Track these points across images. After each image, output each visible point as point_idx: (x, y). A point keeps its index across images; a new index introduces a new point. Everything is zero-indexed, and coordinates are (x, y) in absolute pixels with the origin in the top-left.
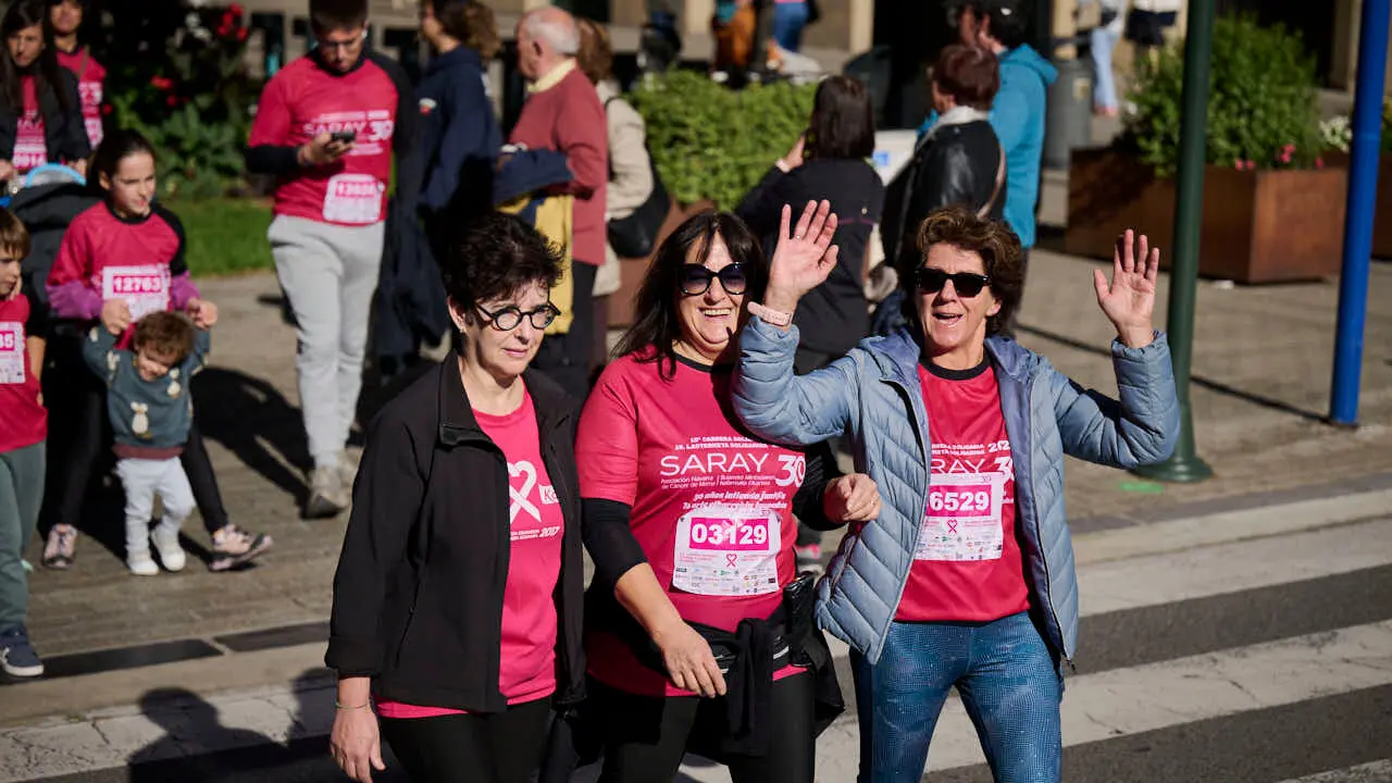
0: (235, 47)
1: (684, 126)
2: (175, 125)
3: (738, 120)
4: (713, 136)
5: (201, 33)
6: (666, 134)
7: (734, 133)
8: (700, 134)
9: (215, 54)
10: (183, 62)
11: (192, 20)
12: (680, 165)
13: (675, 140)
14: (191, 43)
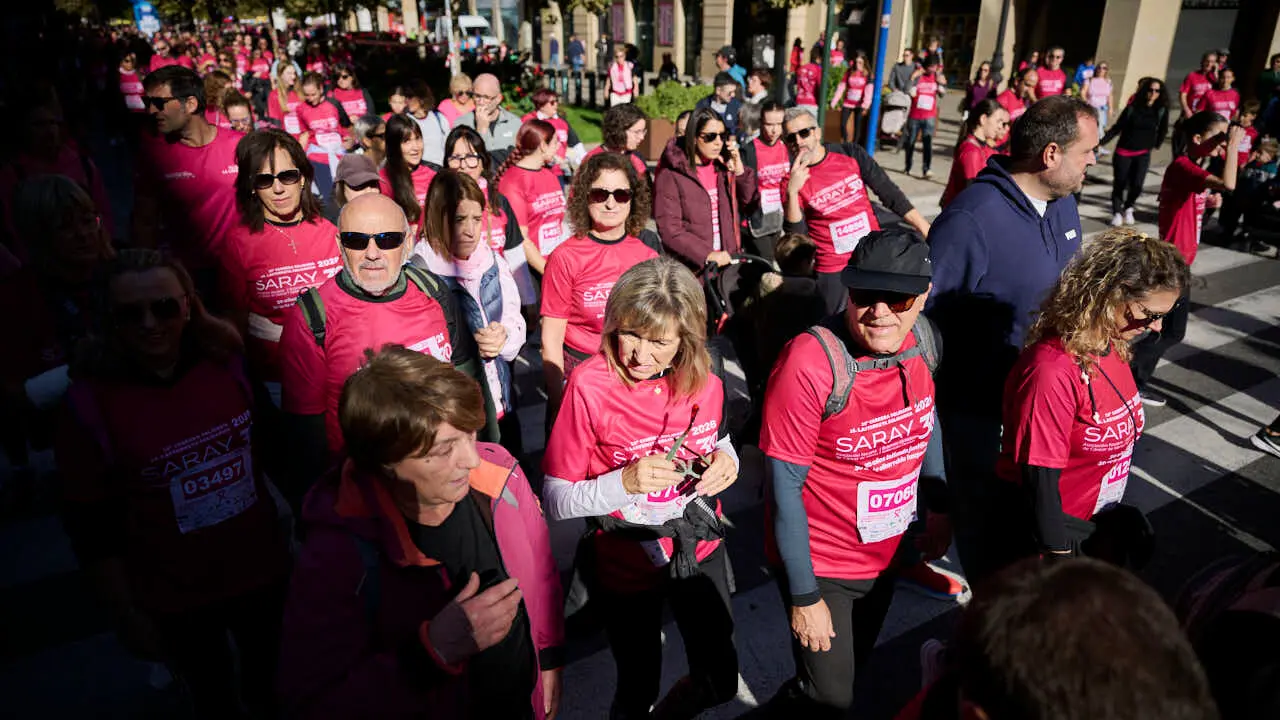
0: (539, 78)
1: (671, 98)
2: (523, 102)
3: (688, 97)
4: (680, 101)
5: (530, 74)
6: (667, 101)
7: (687, 100)
8: (677, 101)
9: (534, 80)
10: (524, 84)
11: (527, 70)
12: (671, 110)
13: (670, 103)
14: (527, 77)
